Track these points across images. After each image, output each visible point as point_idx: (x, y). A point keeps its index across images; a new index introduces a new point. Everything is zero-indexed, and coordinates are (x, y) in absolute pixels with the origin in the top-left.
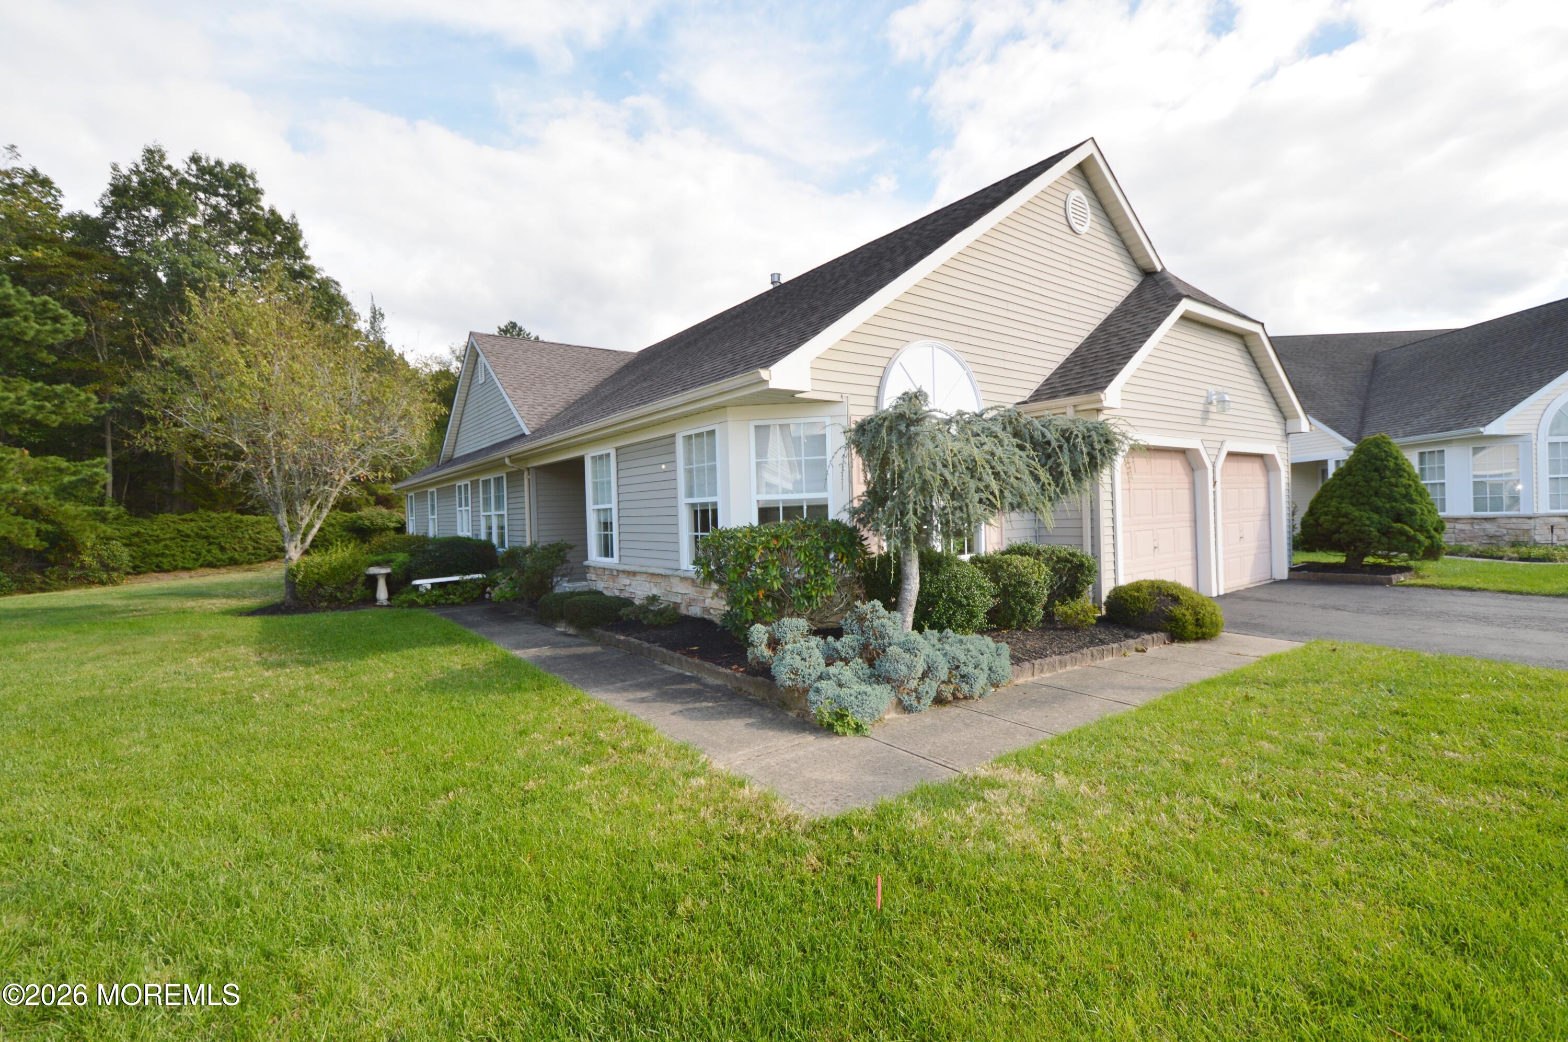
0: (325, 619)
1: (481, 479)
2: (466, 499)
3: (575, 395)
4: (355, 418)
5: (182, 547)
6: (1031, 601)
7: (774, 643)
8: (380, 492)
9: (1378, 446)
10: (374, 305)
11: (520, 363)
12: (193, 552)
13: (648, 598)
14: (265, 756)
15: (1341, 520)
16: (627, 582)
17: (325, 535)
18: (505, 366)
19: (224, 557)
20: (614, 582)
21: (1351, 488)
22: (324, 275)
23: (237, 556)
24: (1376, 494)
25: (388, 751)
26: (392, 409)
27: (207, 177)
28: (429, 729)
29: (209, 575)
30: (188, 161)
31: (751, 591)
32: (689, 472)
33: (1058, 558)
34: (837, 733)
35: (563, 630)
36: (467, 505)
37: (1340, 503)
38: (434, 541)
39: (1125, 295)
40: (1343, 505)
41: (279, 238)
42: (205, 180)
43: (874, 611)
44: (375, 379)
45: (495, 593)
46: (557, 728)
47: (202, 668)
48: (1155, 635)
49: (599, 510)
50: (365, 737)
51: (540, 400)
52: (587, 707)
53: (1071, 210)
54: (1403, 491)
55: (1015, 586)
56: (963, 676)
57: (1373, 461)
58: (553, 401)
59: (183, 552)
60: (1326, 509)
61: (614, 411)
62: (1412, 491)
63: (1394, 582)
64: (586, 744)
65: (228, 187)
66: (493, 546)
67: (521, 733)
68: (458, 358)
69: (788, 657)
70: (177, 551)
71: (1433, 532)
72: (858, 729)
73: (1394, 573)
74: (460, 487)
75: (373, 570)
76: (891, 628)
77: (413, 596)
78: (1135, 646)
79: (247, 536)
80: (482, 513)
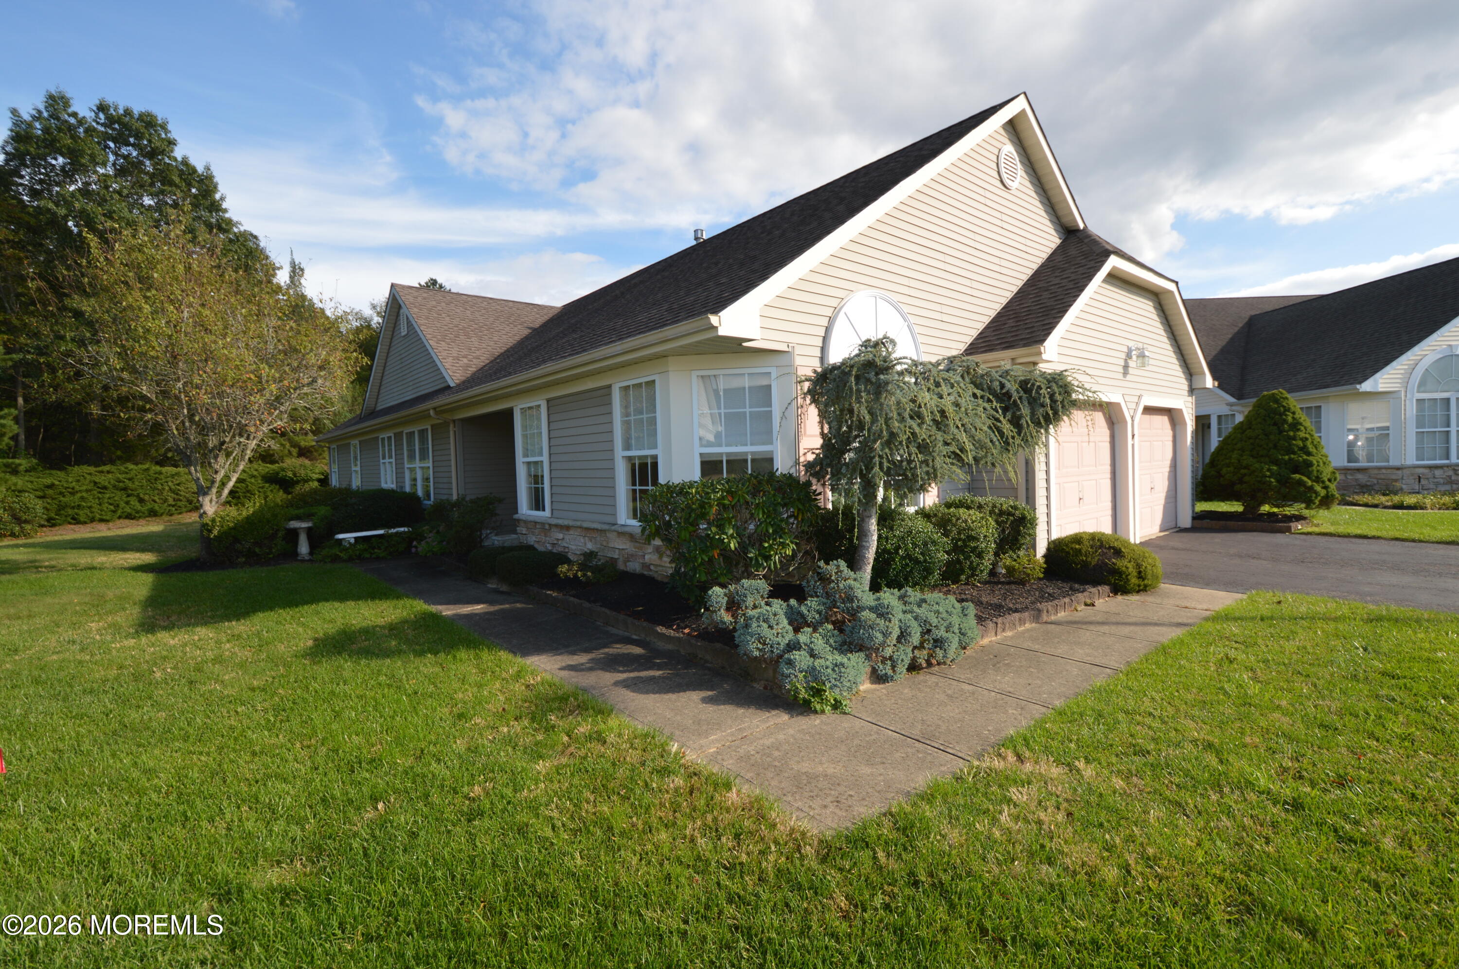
0: (241, 576)
1: (405, 431)
2: (390, 450)
3: (500, 348)
4: (271, 367)
5: (99, 498)
6: (980, 556)
7: (733, 605)
8: (303, 444)
9: (1276, 401)
10: (293, 259)
11: (444, 315)
12: (111, 504)
13: (585, 554)
14: (157, 752)
15: (1243, 471)
16: (560, 536)
17: (247, 486)
18: (427, 318)
19: (143, 509)
20: (546, 536)
21: (1251, 441)
22: (242, 229)
23: (157, 508)
24: (1275, 447)
25: (305, 743)
26: (312, 359)
27: (116, 126)
28: (353, 714)
29: (127, 527)
30: (95, 108)
31: (703, 551)
32: (627, 424)
33: (1000, 511)
34: (815, 712)
35: (494, 586)
36: (390, 457)
37: (1242, 455)
38: (357, 493)
39: (1050, 251)
40: (1245, 457)
41: (194, 190)
42: (114, 129)
43: (839, 571)
44: (291, 328)
45: (422, 548)
46: (500, 710)
47: (101, 635)
48: (1100, 588)
49: (529, 463)
50: (278, 725)
51: (465, 352)
52: (532, 682)
53: (1003, 165)
54: (1301, 444)
55: (964, 541)
56: (936, 641)
57: (1272, 415)
58: (478, 353)
59: (100, 504)
60: (1227, 461)
61: (544, 361)
62: (1308, 443)
63: (1293, 530)
64: (535, 730)
65: (138, 136)
66: (418, 498)
67: (461, 716)
68: (378, 314)
69: (754, 625)
70: (94, 503)
71: (1327, 483)
72: (837, 706)
73: (1292, 521)
74: (383, 439)
75: (294, 524)
76: (859, 591)
77: (336, 551)
78: (1083, 600)
79: (167, 488)
80: (407, 465)
